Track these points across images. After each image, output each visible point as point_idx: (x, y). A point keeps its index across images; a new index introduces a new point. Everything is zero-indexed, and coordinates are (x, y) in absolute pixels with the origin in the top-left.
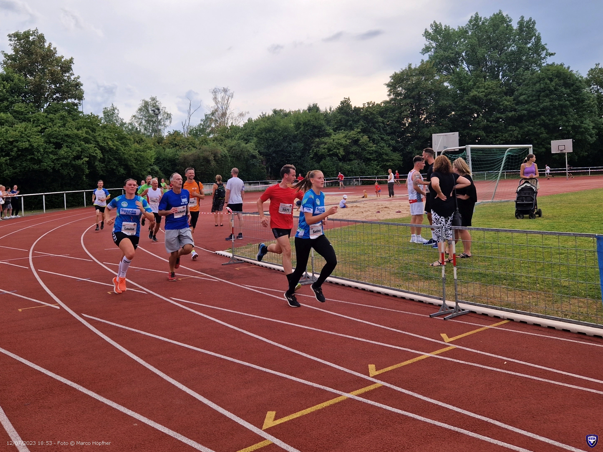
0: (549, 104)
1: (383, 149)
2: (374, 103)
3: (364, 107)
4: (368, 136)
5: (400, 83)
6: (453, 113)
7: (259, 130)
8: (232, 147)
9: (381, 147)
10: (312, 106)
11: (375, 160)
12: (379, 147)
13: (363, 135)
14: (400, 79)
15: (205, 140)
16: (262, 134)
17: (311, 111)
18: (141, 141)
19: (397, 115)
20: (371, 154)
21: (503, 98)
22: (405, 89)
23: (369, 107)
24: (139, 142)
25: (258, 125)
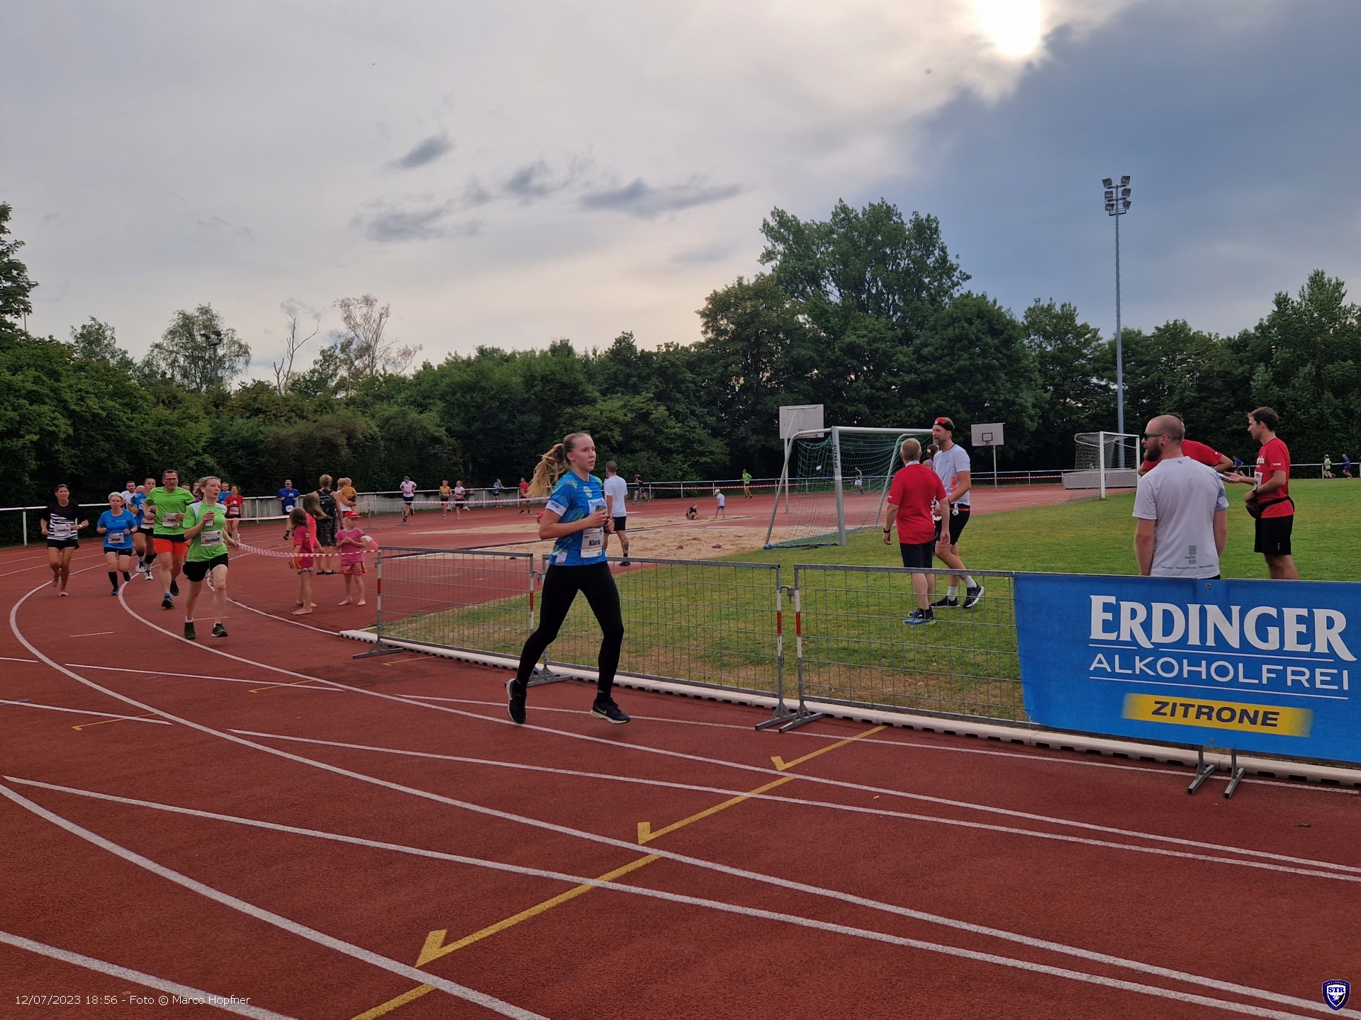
0: (967, 363)
1: (694, 432)
2: (678, 345)
3: (659, 352)
4: (667, 406)
5: (721, 312)
6: (816, 371)
7: (448, 386)
8: (388, 420)
9: (691, 428)
10: (558, 343)
11: (679, 453)
12: (687, 428)
13: (658, 405)
14: (724, 304)
15: (326, 402)
16: (454, 394)
17: (556, 354)
18: (172, 401)
19: (720, 371)
20: (673, 441)
21: (898, 349)
22: (732, 323)
23: (668, 352)
24: (169, 402)
25: (446, 376)
